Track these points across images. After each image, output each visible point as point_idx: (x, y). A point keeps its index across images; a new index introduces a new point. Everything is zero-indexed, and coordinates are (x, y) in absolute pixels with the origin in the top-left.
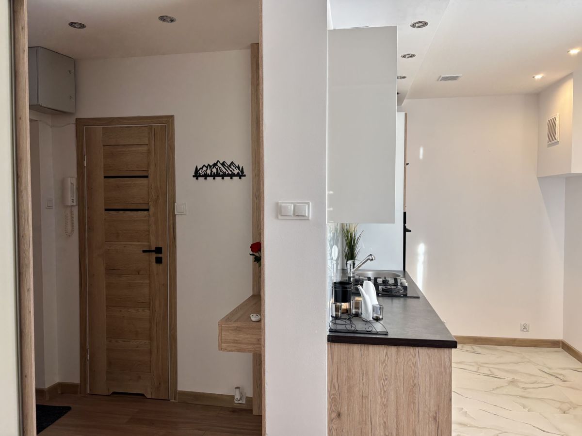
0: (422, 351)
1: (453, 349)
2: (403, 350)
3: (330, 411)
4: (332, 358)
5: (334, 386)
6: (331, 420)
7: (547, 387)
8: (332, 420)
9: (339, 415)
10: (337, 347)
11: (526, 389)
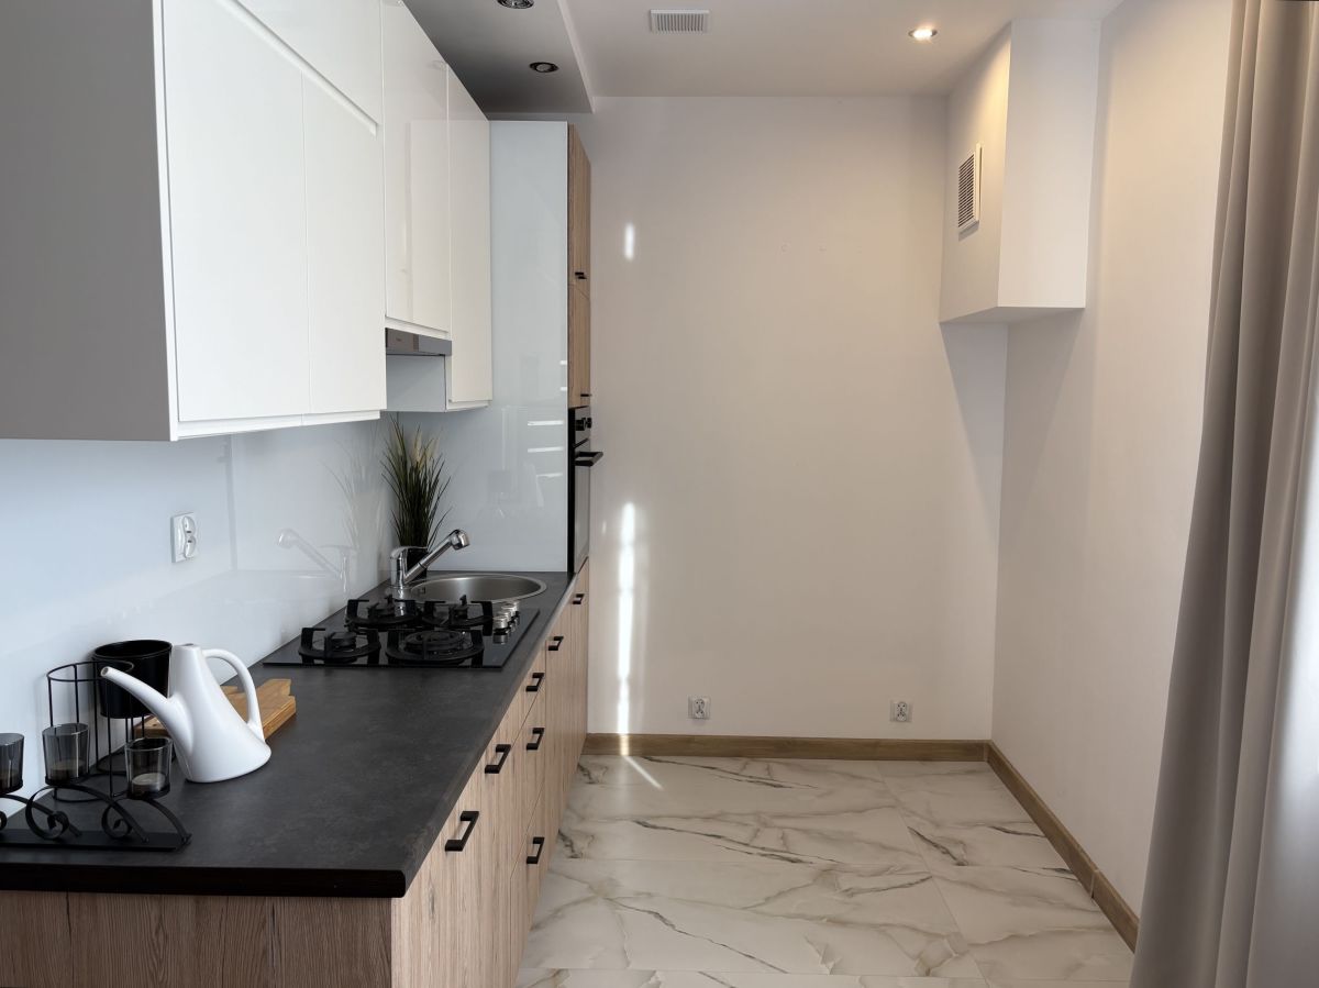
0: (288, 912)
1: (395, 901)
7: (911, 884)
11: (852, 895)
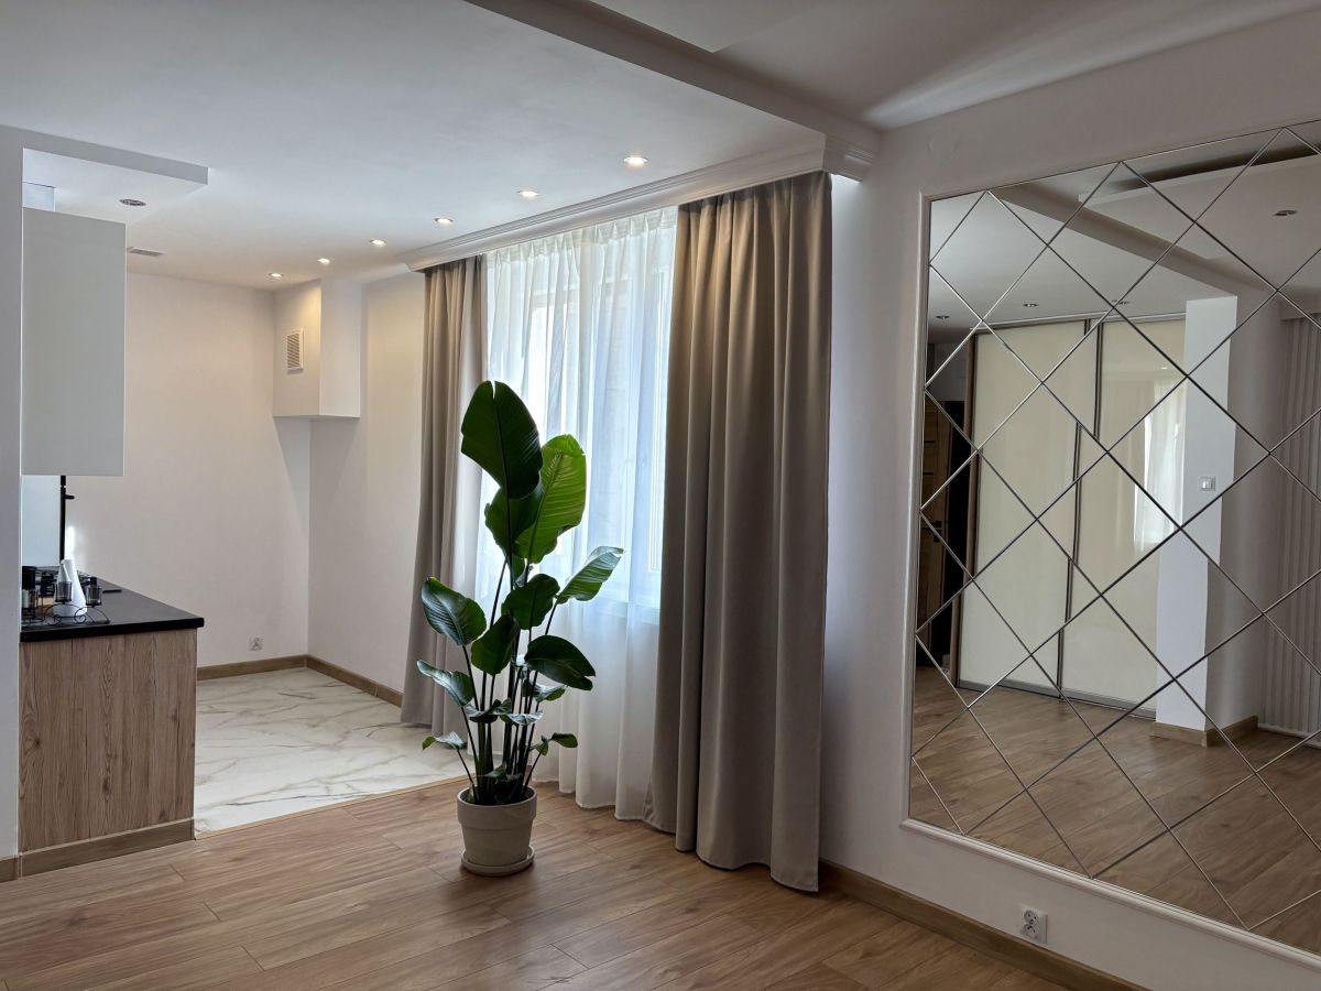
0: (159, 637)
1: (199, 629)
2: (133, 638)
3: (24, 740)
4: (27, 665)
5: (30, 705)
6: (24, 753)
8: (26, 754)
9: (37, 743)
10: (33, 648)
